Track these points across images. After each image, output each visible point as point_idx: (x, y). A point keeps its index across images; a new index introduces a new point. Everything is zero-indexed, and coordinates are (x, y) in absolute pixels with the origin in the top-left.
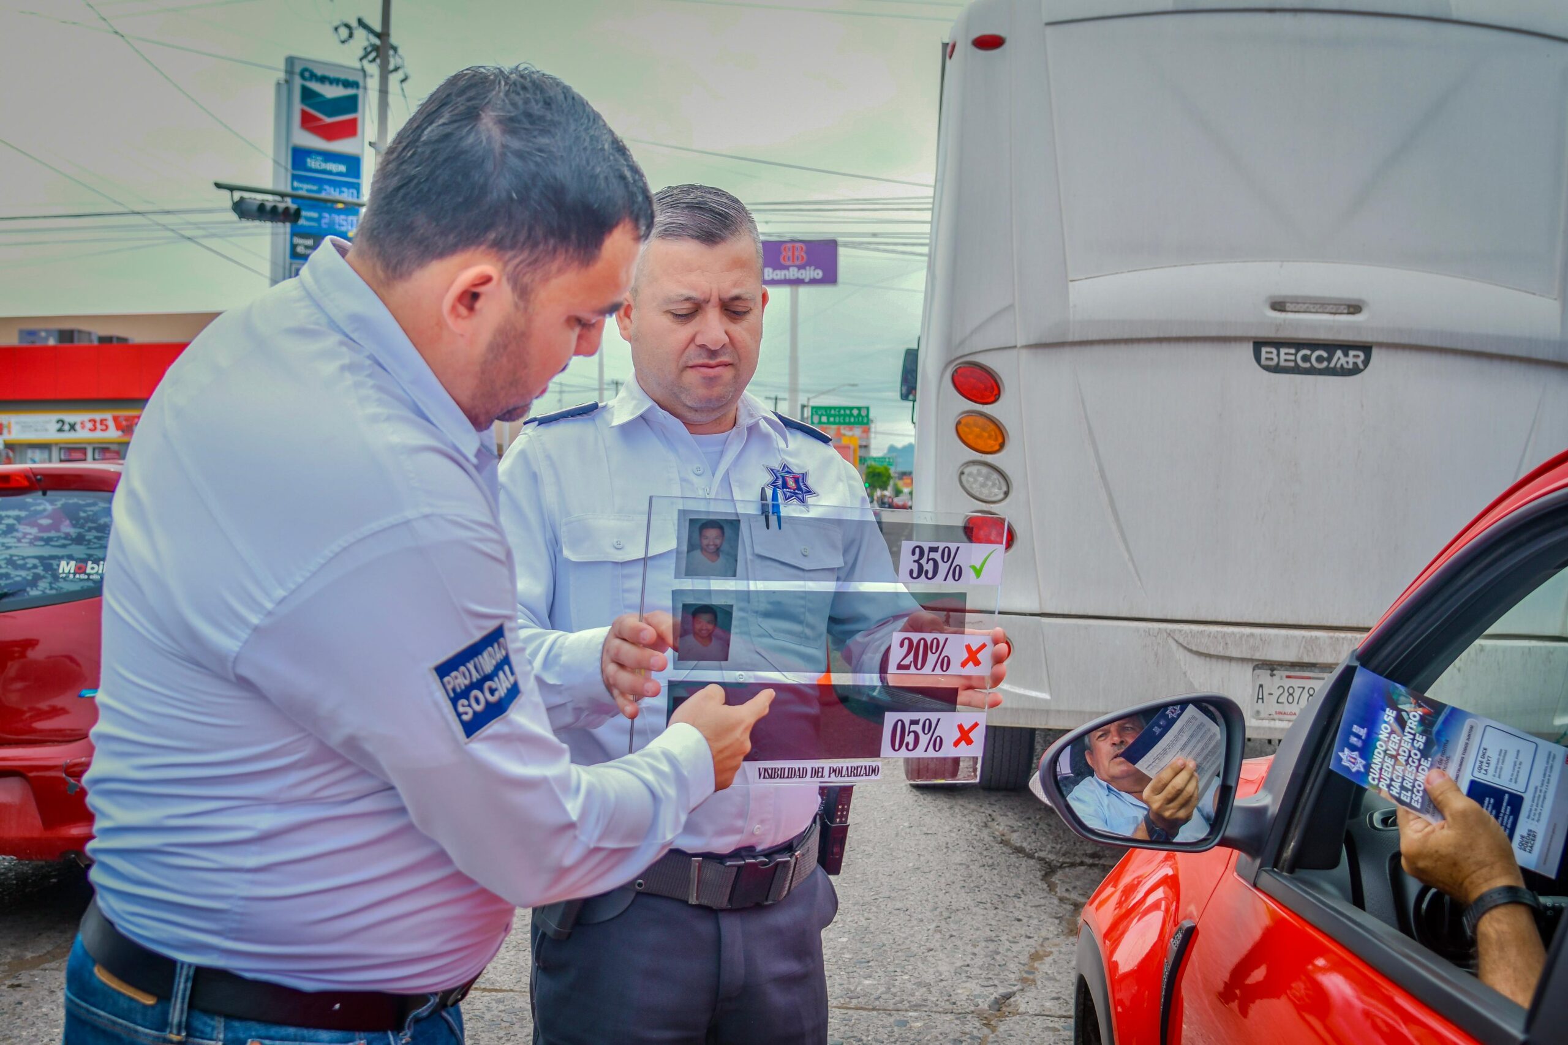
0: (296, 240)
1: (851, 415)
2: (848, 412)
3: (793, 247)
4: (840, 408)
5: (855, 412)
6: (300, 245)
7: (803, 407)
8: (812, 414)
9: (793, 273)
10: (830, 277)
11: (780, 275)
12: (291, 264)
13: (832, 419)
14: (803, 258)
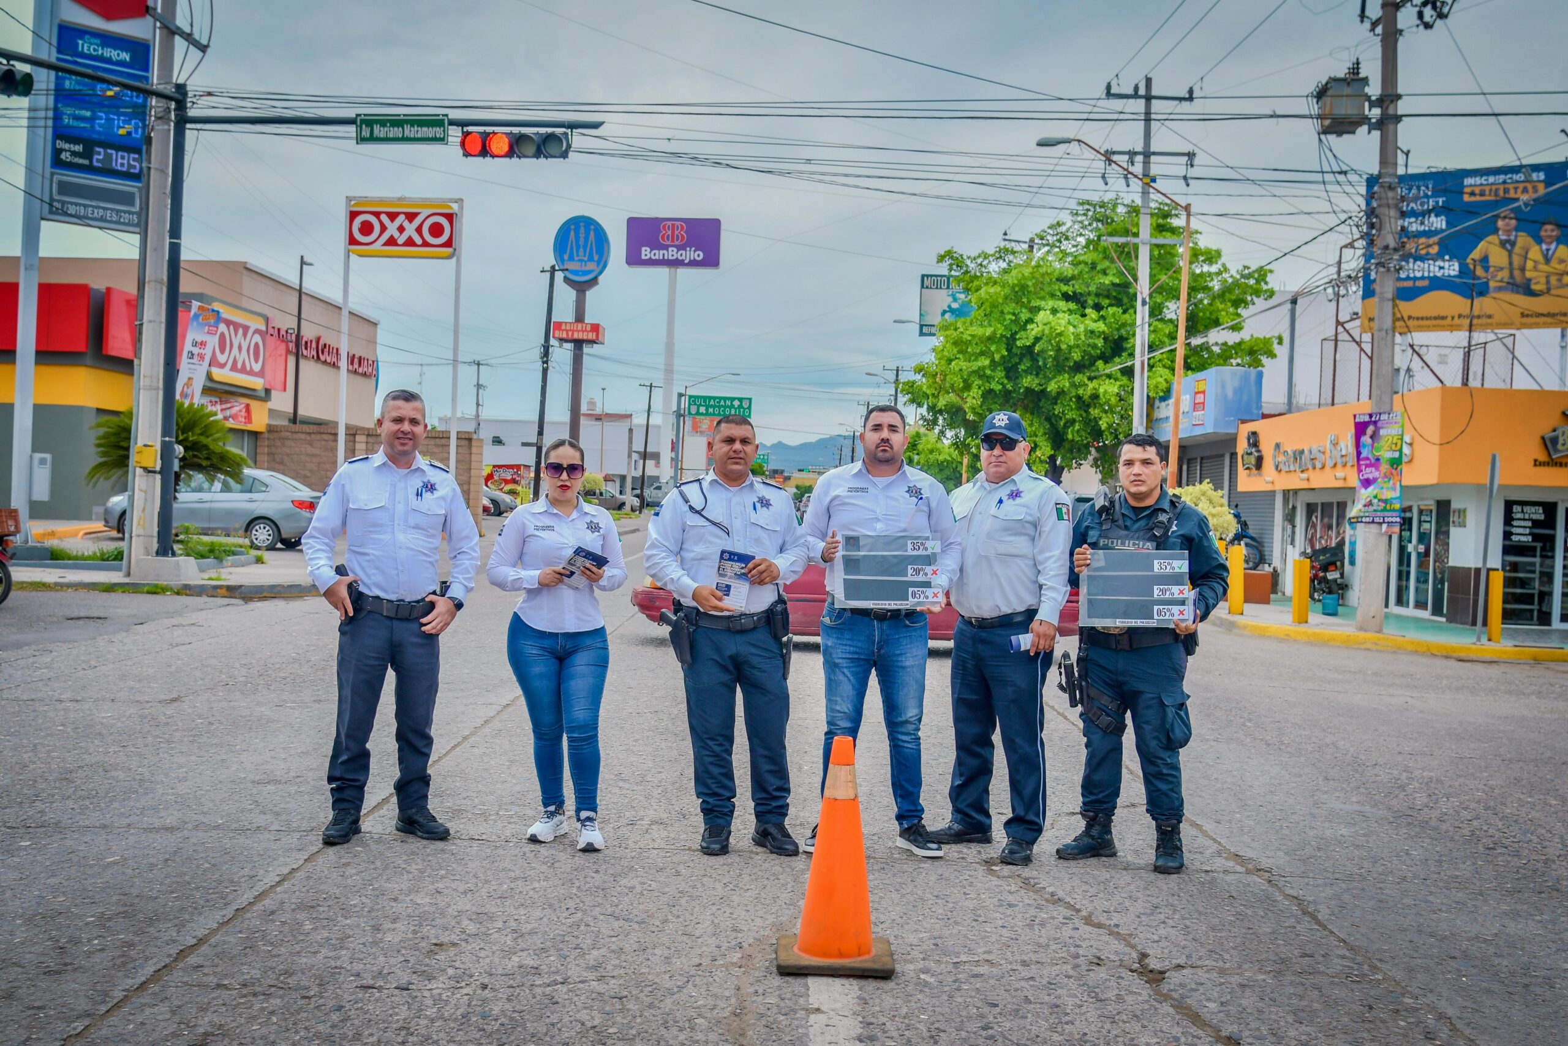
0: (60, 144)
1: (732, 406)
2: (728, 403)
3: (673, 225)
4: (720, 398)
5: (736, 403)
6: (66, 151)
7: (680, 395)
8: (690, 404)
9: (672, 253)
10: (711, 260)
11: (658, 254)
12: (52, 174)
13: (711, 410)
14: (683, 236)
